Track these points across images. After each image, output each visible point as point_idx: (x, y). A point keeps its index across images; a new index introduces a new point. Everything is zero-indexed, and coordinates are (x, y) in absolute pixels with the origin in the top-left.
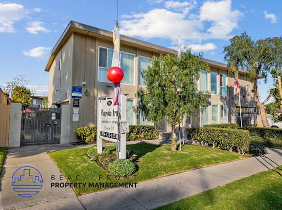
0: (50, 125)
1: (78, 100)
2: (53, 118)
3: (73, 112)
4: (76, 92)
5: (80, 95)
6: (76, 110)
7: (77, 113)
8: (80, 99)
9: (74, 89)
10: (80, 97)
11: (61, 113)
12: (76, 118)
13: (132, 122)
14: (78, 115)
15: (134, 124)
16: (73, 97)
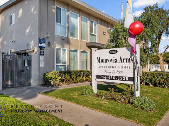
0: (24, 70)
1: (43, 49)
2: (26, 65)
3: (40, 60)
4: (42, 43)
5: (44, 46)
6: (42, 58)
7: (43, 60)
8: (44, 49)
9: (40, 41)
10: (44, 47)
11: (31, 60)
12: (42, 65)
13: (77, 68)
14: (43, 62)
15: (78, 70)
16: (40, 47)
